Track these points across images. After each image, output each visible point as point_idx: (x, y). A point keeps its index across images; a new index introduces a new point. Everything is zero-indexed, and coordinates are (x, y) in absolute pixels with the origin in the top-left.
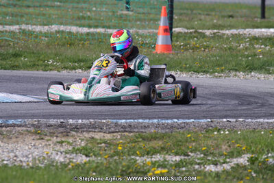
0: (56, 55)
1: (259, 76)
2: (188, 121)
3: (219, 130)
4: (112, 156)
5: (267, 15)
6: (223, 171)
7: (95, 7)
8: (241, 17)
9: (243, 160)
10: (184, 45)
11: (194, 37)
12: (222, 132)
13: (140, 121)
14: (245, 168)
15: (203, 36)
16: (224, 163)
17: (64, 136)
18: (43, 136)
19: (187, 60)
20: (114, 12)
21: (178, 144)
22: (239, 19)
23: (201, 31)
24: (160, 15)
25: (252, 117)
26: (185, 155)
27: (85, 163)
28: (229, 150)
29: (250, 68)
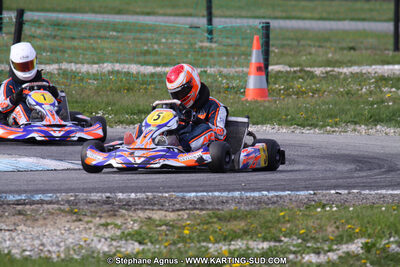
0: (108, 104)
1: (388, 130)
2: (282, 193)
3: (323, 207)
4: (174, 243)
6: (328, 262)
7: (165, 37)
8: (366, 49)
9: (355, 247)
10: (285, 89)
11: (300, 78)
12: (328, 209)
13: (217, 194)
14: (357, 257)
15: (311, 75)
16: (329, 251)
17: (110, 216)
18: (81, 217)
19: (288, 109)
20: (190, 44)
21: (267, 226)
22: (364, 52)
23: (308, 69)
24: (251, 47)
25: (370, 188)
26: (276, 241)
27: (138, 253)
28: (337, 233)
29: (375, 119)
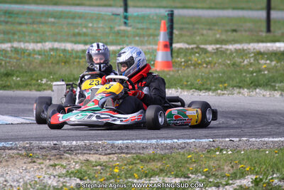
0: (50, 73)
1: (265, 93)
2: (188, 141)
3: (221, 151)
4: (107, 179)
5: (272, 28)
7: (91, 22)
8: (246, 31)
9: (247, 181)
10: (185, 62)
11: (196, 53)
12: (225, 152)
13: (138, 141)
15: (205, 51)
16: (226, 185)
17: (57, 159)
18: (35, 160)
19: (188, 77)
20: (111, 28)
21: (178, 165)
22: (244, 33)
23: (202, 46)
24: (159, 30)
25: (256, 136)
26: (185, 177)
28: (232, 171)
29: (255, 84)
